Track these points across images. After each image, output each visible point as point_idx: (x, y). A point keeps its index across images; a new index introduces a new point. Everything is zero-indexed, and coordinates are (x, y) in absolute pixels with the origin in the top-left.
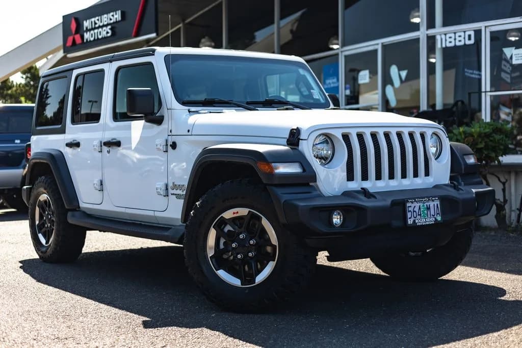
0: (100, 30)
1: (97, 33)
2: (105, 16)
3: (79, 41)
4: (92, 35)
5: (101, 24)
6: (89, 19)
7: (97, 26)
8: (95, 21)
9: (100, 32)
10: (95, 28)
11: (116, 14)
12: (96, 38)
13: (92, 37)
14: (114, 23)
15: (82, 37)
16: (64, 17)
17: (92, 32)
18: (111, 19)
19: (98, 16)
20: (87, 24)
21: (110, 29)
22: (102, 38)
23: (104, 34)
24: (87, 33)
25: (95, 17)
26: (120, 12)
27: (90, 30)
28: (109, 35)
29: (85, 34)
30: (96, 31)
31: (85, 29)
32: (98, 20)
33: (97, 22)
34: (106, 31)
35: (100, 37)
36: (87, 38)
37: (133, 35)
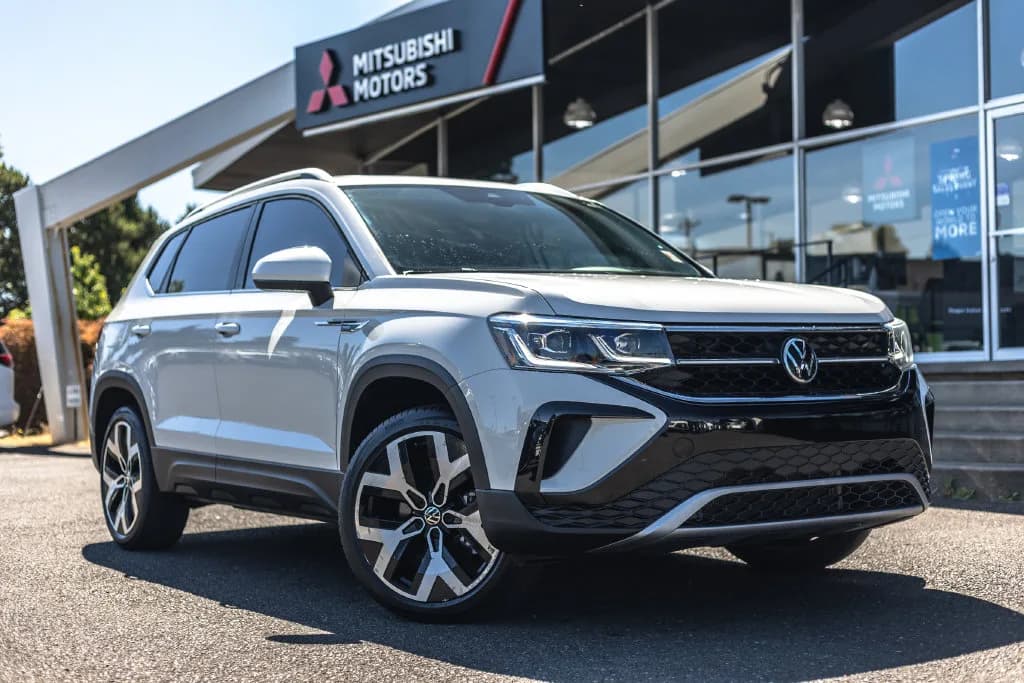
0: (398, 73)
1: (390, 80)
2: (412, 42)
4: (375, 84)
5: (400, 61)
6: (367, 51)
7: (388, 65)
8: (382, 56)
9: (397, 79)
10: (384, 70)
11: (440, 37)
12: (386, 91)
13: (375, 88)
14: (434, 56)
15: (348, 91)
16: (299, 50)
17: (375, 79)
18: (426, 49)
19: (393, 43)
20: (360, 62)
21: (422, 70)
22: (403, 90)
23: (407, 78)
24: (361, 82)
25: (383, 45)
26: (450, 31)
27: (369, 75)
28: (420, 83)
29: (357, 85)
30: (386, 76)
31: (356, 72)
32: (392, 52)
33: (388, 56)
34: (412, 76)
35: (396, 88)
36: (361, 92)
37: (485, 80)
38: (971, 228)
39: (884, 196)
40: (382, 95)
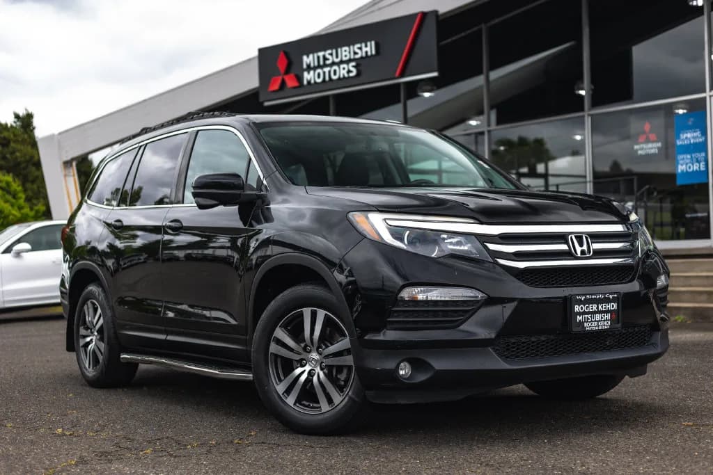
0: (335, 67)
1: (330, 72)
2: (347, 48)
3: (291, 83)
4: (319, 75)
5: (337, 60)
6: (313, 53)
7: (328, 62)
8: (324, 56)
9: (335, 71)
10: (326, 65)
11: (366, 46)
12: (327, 78)
13: (319, 77)
14: (362, 58)
15: (299, 78)
16: (261, 51)
17: (319, 71)
18: (355, 53)
19: (332, 49)
20: (308, 60)
21: (353, 66)
22: (339, 79)
23: (342, 71)
24: (309, 73)
25: (325, 50)
26: (373, 43)
27: (315, 68)
28: (351, 75)
29: (306, 74)
30: (327, 70)
31: (305, 66)
33: (328, 56)
34: (346, 70)
35: (334, 77)
36: (309, 79)
37: (397, 75)
38: (701, 165)
39: (644, 146)
40: (324, 81)
